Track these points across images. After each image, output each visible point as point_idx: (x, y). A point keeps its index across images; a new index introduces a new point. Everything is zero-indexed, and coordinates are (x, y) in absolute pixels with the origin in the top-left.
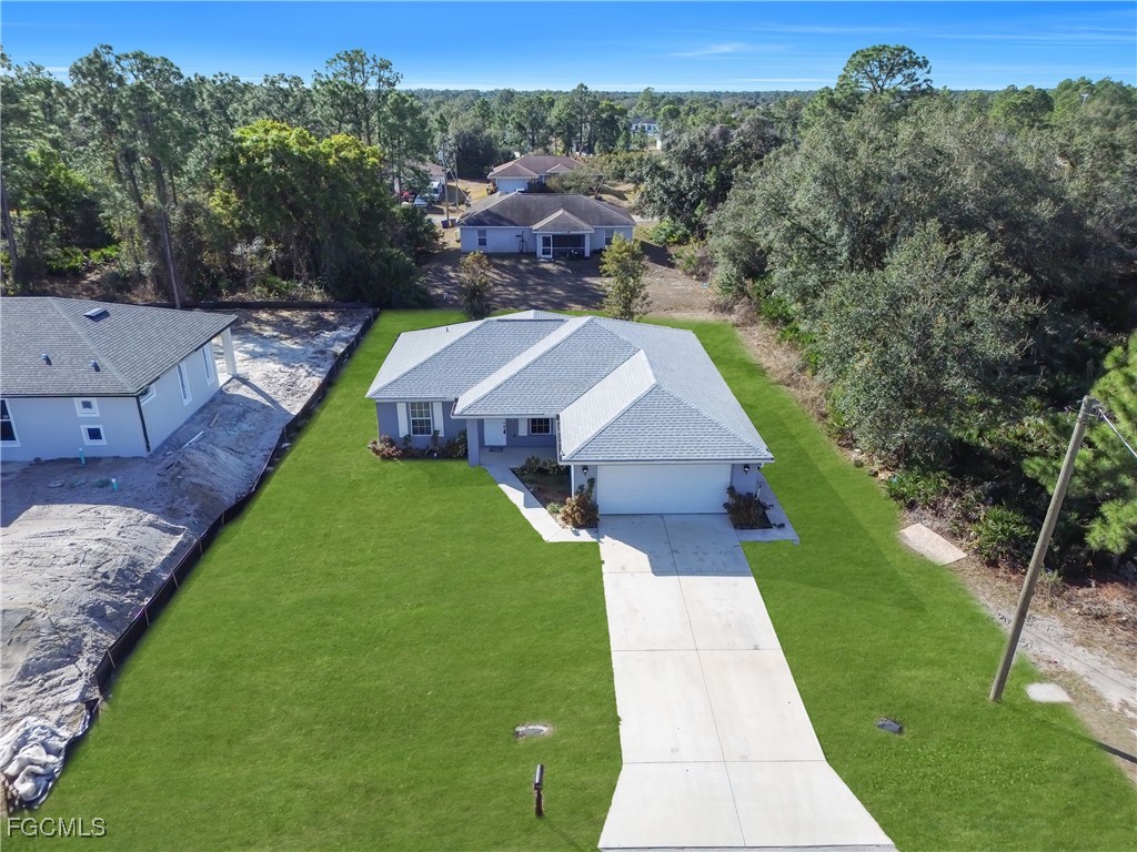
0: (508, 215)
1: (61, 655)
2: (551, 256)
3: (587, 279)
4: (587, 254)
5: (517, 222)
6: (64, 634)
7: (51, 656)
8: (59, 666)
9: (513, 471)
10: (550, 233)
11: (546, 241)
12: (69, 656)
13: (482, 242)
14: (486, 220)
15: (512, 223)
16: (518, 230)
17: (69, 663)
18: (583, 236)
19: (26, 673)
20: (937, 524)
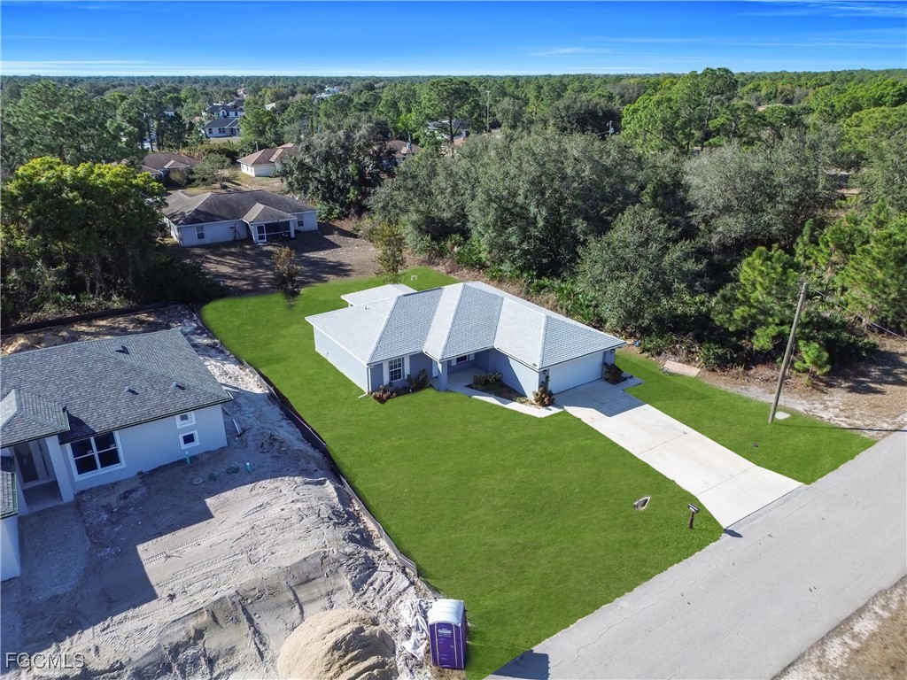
0: (217, 212)
1: (365, 570)
2: (265, 240)
3: (306, 254)
4: (293, 235)
5: (227, 217)
6: (356, 557)
7: (360, 572)
8: (370, 576)
9: (470, 386)
10: (262, 223)
11: (260, 229)
12: (369, 568)
13: (201, 236)
14: (201, 217)
15: (224, 218)
16: (231, 222)
17: (373, 572)
18: (288, 222)
19: (357, 586)
20: (678, 359)
